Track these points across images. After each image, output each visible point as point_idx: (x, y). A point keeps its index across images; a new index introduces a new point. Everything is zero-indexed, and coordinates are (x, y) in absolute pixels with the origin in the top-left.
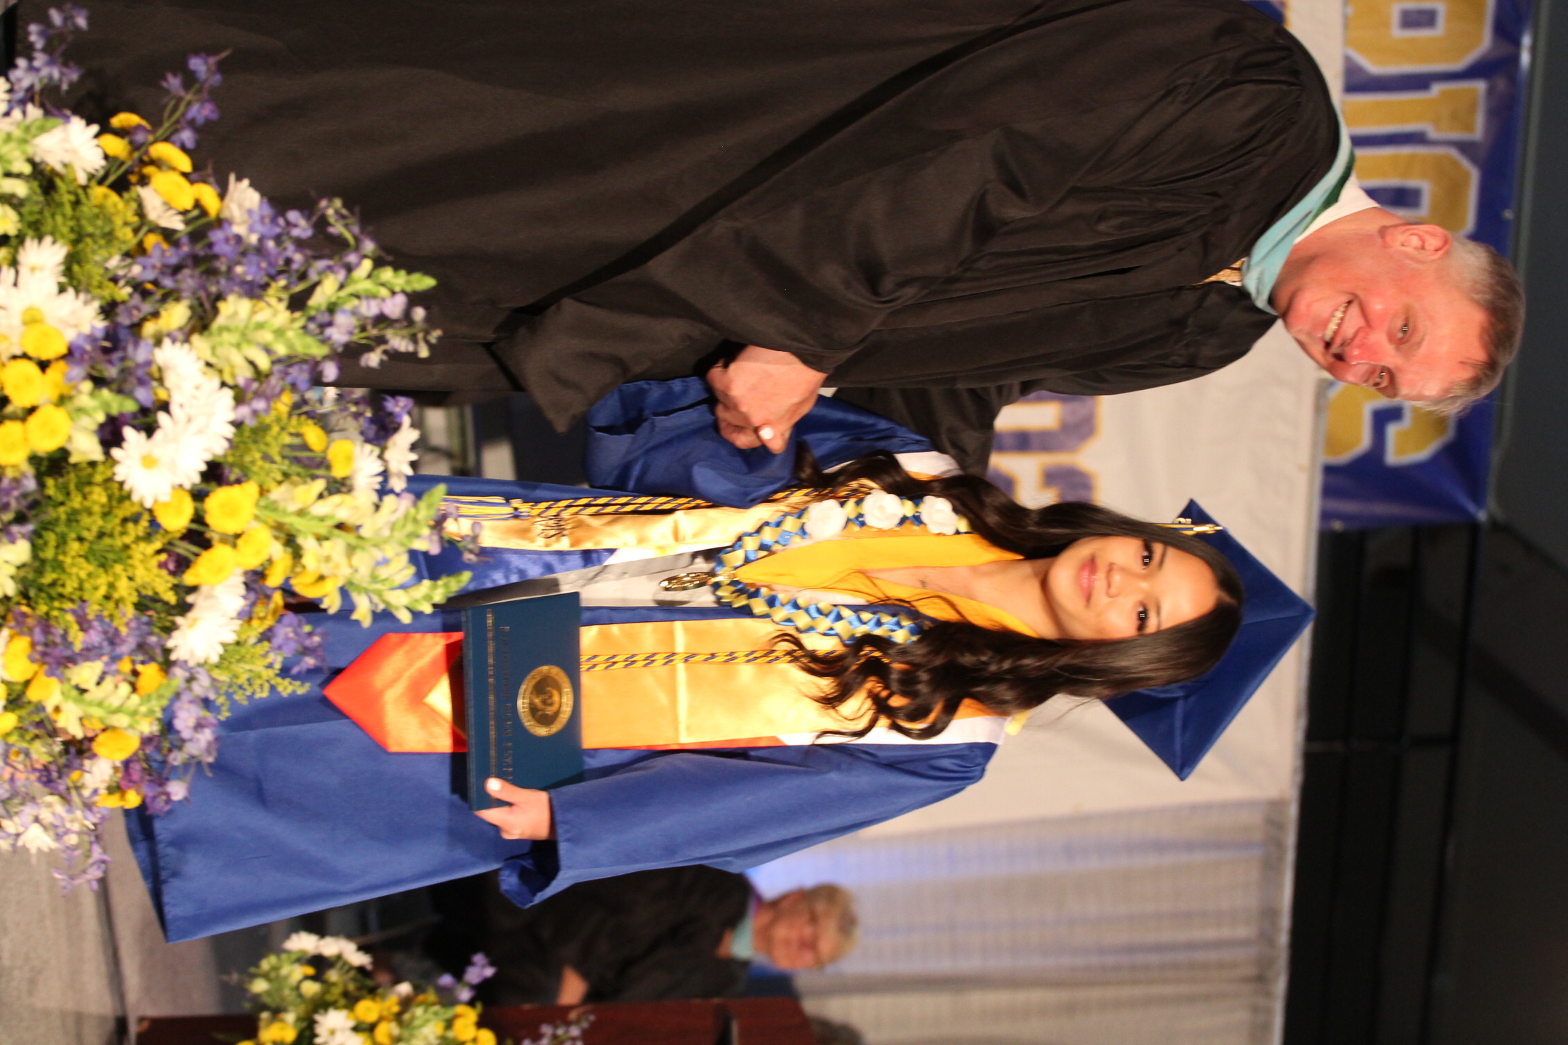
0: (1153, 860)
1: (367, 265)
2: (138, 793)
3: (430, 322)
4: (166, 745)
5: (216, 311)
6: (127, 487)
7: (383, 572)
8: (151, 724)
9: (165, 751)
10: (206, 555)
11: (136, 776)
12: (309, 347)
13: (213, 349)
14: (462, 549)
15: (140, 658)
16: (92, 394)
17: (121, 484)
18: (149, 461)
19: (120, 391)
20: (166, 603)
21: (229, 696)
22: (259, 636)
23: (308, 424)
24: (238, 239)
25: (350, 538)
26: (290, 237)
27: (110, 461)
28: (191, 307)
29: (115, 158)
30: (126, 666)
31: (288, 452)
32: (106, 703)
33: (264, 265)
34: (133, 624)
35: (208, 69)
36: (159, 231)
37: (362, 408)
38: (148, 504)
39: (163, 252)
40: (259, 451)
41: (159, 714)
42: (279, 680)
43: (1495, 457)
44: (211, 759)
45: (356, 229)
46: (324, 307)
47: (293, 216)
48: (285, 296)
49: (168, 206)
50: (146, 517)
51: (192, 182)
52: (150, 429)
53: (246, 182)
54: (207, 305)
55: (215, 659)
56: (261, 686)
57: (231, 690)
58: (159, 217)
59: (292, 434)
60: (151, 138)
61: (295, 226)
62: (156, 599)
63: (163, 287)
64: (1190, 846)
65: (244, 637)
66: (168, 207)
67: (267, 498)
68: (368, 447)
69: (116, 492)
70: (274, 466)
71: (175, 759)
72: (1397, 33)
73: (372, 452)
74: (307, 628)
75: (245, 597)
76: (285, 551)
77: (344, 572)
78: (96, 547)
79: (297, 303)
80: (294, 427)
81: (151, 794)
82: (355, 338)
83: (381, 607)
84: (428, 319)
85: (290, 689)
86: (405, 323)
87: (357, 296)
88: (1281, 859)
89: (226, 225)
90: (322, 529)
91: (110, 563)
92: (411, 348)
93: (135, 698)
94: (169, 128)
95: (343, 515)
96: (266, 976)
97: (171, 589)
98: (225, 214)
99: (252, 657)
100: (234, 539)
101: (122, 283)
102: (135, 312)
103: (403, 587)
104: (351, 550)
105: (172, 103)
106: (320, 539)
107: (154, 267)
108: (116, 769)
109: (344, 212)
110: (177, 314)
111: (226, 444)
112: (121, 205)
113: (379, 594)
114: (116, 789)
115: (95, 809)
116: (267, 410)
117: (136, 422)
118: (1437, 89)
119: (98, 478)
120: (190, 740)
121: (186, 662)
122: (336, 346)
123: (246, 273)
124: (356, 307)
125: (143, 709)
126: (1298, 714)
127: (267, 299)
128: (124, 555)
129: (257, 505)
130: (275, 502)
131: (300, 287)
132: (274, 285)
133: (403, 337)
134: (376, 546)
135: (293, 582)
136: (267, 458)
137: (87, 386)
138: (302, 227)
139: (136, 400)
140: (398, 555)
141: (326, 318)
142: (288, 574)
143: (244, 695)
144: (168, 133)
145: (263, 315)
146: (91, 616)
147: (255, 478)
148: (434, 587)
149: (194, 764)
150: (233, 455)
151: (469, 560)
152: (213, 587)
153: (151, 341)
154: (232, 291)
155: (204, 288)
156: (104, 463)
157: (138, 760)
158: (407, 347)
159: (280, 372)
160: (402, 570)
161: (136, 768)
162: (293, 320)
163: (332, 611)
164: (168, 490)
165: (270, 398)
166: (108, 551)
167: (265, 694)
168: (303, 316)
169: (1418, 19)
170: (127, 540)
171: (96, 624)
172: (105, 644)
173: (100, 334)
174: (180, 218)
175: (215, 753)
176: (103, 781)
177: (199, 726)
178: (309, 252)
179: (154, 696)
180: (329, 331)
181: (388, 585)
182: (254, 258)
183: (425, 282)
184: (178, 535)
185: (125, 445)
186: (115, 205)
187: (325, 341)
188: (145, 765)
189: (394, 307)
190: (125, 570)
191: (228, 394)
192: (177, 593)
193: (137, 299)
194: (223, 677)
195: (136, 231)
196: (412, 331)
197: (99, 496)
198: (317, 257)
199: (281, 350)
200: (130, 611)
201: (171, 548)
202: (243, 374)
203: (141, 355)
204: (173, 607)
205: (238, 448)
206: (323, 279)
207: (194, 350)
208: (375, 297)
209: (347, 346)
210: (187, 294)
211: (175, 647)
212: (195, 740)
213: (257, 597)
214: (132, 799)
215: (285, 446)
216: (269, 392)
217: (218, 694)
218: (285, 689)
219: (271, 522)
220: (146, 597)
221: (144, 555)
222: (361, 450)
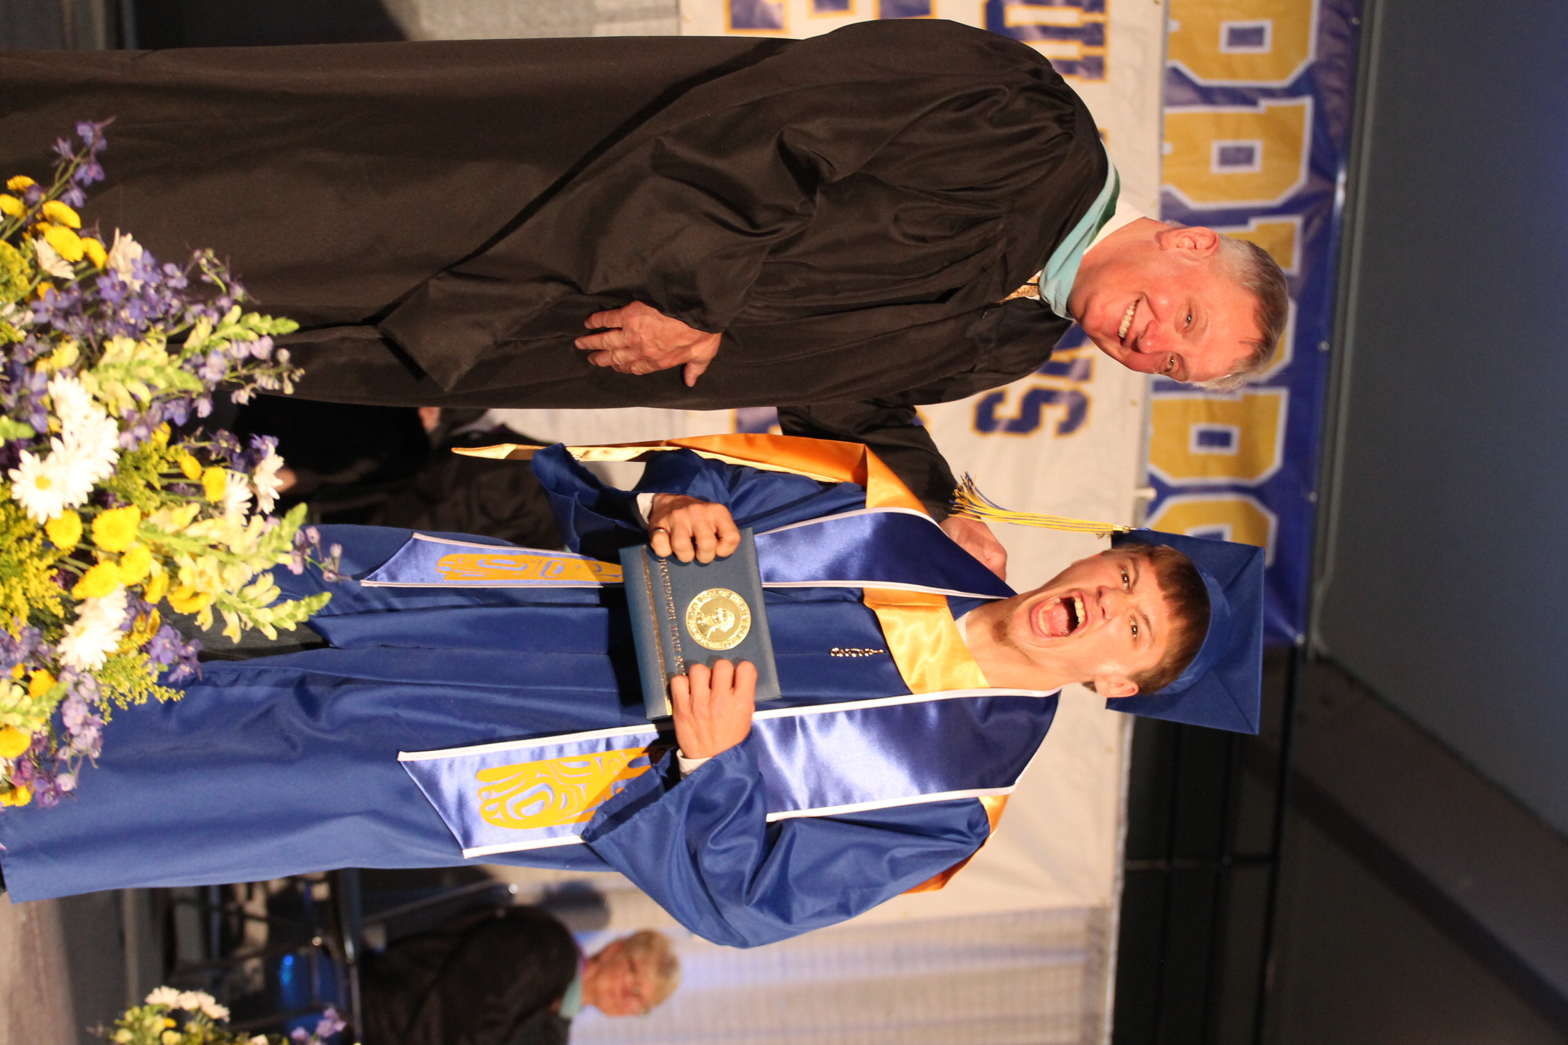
0: (978, 966)
1: (237, 310)
2: (28, 789)
3: (295, 362)
4: (54, 744)
5: (102, 350)
6: (22, 505)
7: (251, 592)
8: (41, 726)
9: (55, 749)
10: (93, 572)
11: (27, 774)
12: (186, 382)
13: (100, 384)
14: (323, 569)
15: (32, 664)
18: (42, 482)
19: (18, 420)
20: (56, 616)
21: (111, 702)
22: (139, 649)
23: (185, 455)
24: (124, 285)
25: (223, 557)
26: (168, 288)
27: (8, 483)
28: (80, 348)
29: (11, 216)
30: (19, 673)
31: (165, 481)
32: (2, 704)
33: (146, 309)
34: (26, 633)
35: (95, 136)
36: (51, 281)
37: (232, 442)
38: (42, 521)
39: (56, 297)
40: (141, 477)
41: (48, 715)
42: (156, 687)
43: (1319, 591)
44: (96, 755)
45: (227, 277)
46: (198, 351)
47: (170, 268)
48: (164, 339)
49: (61, 257)
50: (40, 535)
51: (81, 237)
52: (44, 452)
53: (130, 237)
54: (95, 346)
55: (99, 666)
56: (140, 694)
57: (113, 697)
58: (53, 266)
59: (168, 462)
60: (43, 197)
61: (172, 277)
62: (46, 612)
63: (55, 329)
64: (1014, 952)
65: (126, 647)
66: (59, 258)
67: (148, 522)
68: (238, 475)
69: (13, 514)
70: (154, 495)
71: (64, 754)
72: (1216, 169)
73: (242, 479)
74: (182, 644)
75: (127, 612)
76: (163, 570)
77: (217, 590)
79: (175, 344)
80: (173, 457)
81: (41, 791)
82: (228, 376)
83: (250, 625)
85: (166, 697)
86: (271, 364)
87: (229, 340)
88: (1102, 965)
89: (112, 274)
90: (197, 550)
91: (7, 575)
92: (277, 386)
93: (27, 698)
94: (60, 187)
95: (214, 537)
96: (131, 1028)
97: (60, 604)
98: (112, 264)
99: (133, 667)
100: (118, 557)
102: (30, 351)
103: (271, 606)
104: (222, 565)
105: (62, 166)
106: (194, 557)
107: (47, 310)
108: (7, 768)
109: (216, 261)
110: (68, 353)
111: (111, 469)
112: (18, 255)
113: (249, 613)
114: (9, 787)
116: (148, 437)
117: (31, 449)
118: (1255, 224)
120: (78, 736)
121: (73, 667)
122: (210, 384)
123: (129, 318)
124: (227, 350)
125: (35, 709)
126: (1118, 824)
127: (149, 340)
128: (19, 570)
129: (138, 527)
130: (154, 525)
131: (175, 331)
132: (152, 330)
133: (270, 376)
134: (244, 562)
135: (170, 598)
136: (149, 486)
138: (178, 278)
139: (32, 427)
140: (265, 572)
141: (201, 360)
142: (166, 591)
144: (59, 192)
145: (145, 353)
147: (136, 502)
148: (299, 607)
149: (81, 760)
150: (118, 480)
152: (98, 599)
153: (45, 377)
154: (118, 332)
155: (92, 330)
157: (29, 760)
158: (273, 386)
159: (159, 406)
160: (268, 591)
161: (27, 766)
162: (170, 363)
163: (205, 628)
164: (61, 508)
165: (151, 429)
166: (4, 566)
167: (144, 701)
168: (179, 357)
169: (1237, 157)
170: (22, 556)
172: (2, 650)
174: (71, 268)
177: (86, 724)
178: (184, 298)
179: (45, 697)
180: (202, 371)
182: (137, 303)
183: (290, 326)
184: (68, 553)
185: (21, 466)
186: (13, 255)
187: (202, 378)
188: (35, 764)
189: (262, 349)
190: (18, 583)
191: (113, 424)
192: (64, 606)
193: (32, 339)
194: (107, 685)
195: (31, 281)
196: (277, 370)
198: (194, 302)
199: (161, 384)
200: (23, 622)
201: (61, 566)
202: (127, 406)
203: (36, 384)
204: (63, 619)
205: (121, 473)
206: (198, 321)
207: (83, 386)
208: (244, 340)
209: (219, 384)
210: (78, 336)
211: (64, 653)
212: (82, 736)
213: (138, 612)
214: (23, 797)
215: (163, 476)
216: (149, 420)
217: (101, 700)
218: (162, 696)
219: (150, 542)
220: (39, 609)
221: (37, 569)
222: (233, 476)
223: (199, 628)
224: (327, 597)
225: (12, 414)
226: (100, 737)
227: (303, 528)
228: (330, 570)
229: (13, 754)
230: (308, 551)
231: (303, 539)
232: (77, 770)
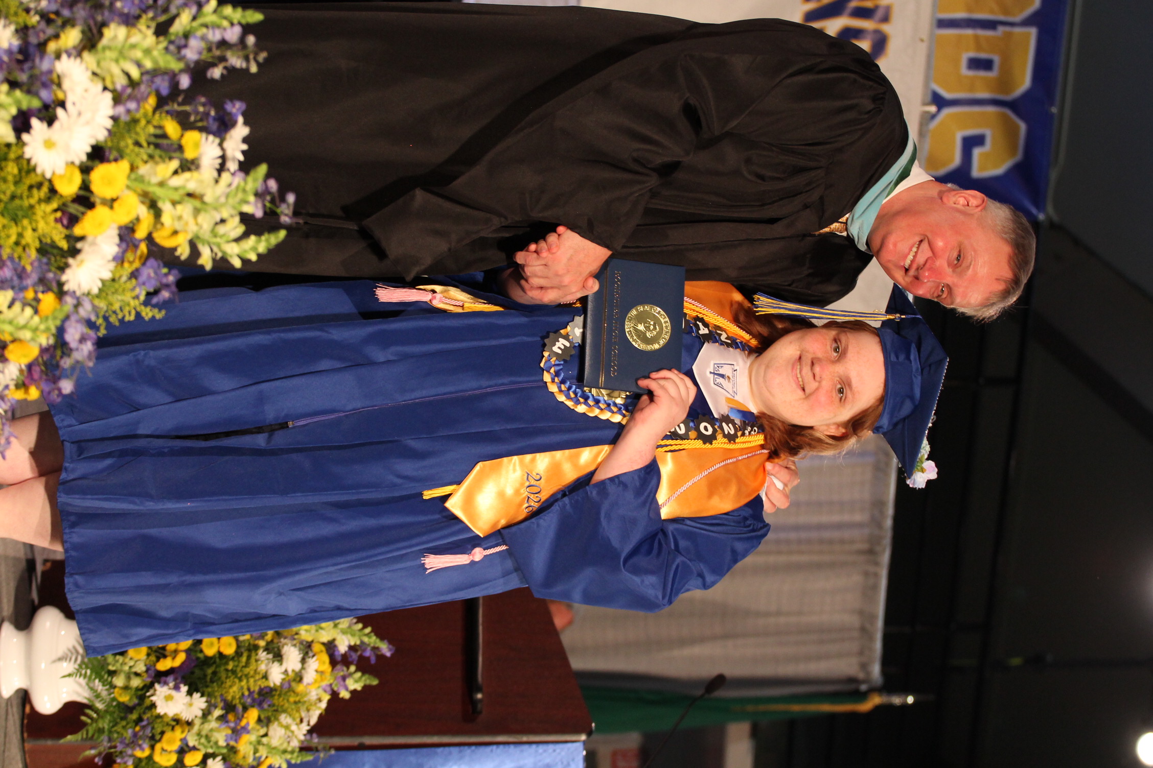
2: (37, 388)
3: (259, 47)
4: (59, 353)
5: (101, 35)
6: (33, 163)
7: (221, 229)
8: (48, 339)
9: (58, 358)
10: (91, 215)
11: (36, 375)
12: (169, 62)
13: (98, 63)
14: (279, 213)
15: (41, 288)
16: (8, 93)
17: (29, 161)
18: (49, 144)
19: (29, 92)
20: (61, 249)
21: (106, 318)
22: (129, 275)
23: (167, 120)
25: (197, 203)
27: (21, 144)
28: (83, 32)
30: (30, 294)
31: (153, 139)
32: (15, 322)
33: (137, 2)
34: (36, 264)
37: (207, 108)
38: (48, 176)
40: (131, 137)
41: (54, 330)
42: (143, 307)
43: (1053, 176)
44: (91, 364)
46: (181, 34)
48: (153, 25)
50: (46, 185)
52: (50, 121)
54: (95, 31)
55: (95, 291)
56: (130, 313)
57: (107, 315)
59: (155, 127)
62: (53, 245)
63: (63, 16)
65: (117, 276)
67: (136, 173)
68: (211, 138)
69: (25, 166)
70: (142, 150)
71: (65, 363)
73: (213, 142)
74: (165, 270)
75: (119, 246)
76: (149, 212)
77: (192, 229)
78: (10, 206)
79: (162, 30)
80: (157, 121)
81: (47, 389)
82: (205, 56)
83: (220, 255)
84: (257, 44)
85: (150, 315)
86: (240, 47)
87: (206, 26)
90: (176, 197)
91: (20, 217)
92: (244, 65)
93: (36, 319)
95: (192, 186)
97: (64, 238)
99: (124, 290)
100: (111, 203)
101: (32, 13)
102: (41, 34)
103: (237, 240)
104: (197, 212)
106: (174, 203)
108: (21, 371)
110: (72, 37)
111: (106, 133)
113: (219, 246)
114: (22, 385)
115: (6, 399)
116: (138, 110)
117: (41, 115)
119: (12, 155)
120: (77, 349)
121: (74, 292)
122: (189, 62)
123: (123, 7)
124: (205, 34)
125: (42, 327)
127: (139, 26)
128: (30, 213)
129: (129, 177)
130: (141, 176)
131: (163, 18)
132: (144, 17)
133: (238, 57)
134: (216, 209)
135: (155, 235)
136: (138, 144)
137: (5, 87)
139: (40, 98)
140: (232, 216)
141: (183, 42)
142: (151, 228)
143: (117, 317)
145: (136, 38)
146: (5, 257)
147: (128, 158)
148: (259, 242)
149: (79, 368)
150: (112, 141)
151: (285, 221)
152: (95, 237)
153: (53, 56)
154: (113, 20)
155: (94, 18)
156: (17, 144)
157: (39, 365)
158: (241, 63)
159: (147, 81)
160: (236, 228)
161: (36, 370)
162: (158, 43)
163: (183, 258)
164: (63, 165)
165: (140, 100)
166: (18, 209)
167: (132, 318)
168: (165, 40)
170: (33, 201)
171: (9, 263)
172: (15, 278)
173: (15, 49)
175: (94, 360)
176: (13, 380)
177: (83, 340)
179: (50, 317)
180: (184, 52)
181: (225, 239)
183: (255, 17)
184: (70, 199)
185: (32, 131)
187: (181, 58)
188: (43, 368)
189: (233, 34)
190: (31, 223)
191: (108, 96)
192: (68, 242)
193: (43, 25)
194: (102, 304)
196: (245, 52)
197: (12, 169)
199: (148, 64)
200: (33, 254)
201: (64, 208)
202: (121, 82)
203: (45, 65)
204: (66, 252)
205: (115, 136)
206: (181, 12)
207: (84, 63)
208: (219, 27)
209: (197, 63)
210: (80, 22)
211: (67, 281)
212: (80, 350)
213: (128, 246)
214: (34, 393)
215: (150, 135)
216: (139, 96)
217: (98, 317)
218: (147, 314)
219: (139, 191)
220: (46, 244)
221: (44, 212)
222: (207, 139)
223: (178, 257)
224: (282, 234)
225: (25, 88)
226: (95, 350)
227: (265, 181)
228: (286, 214)
229: (25, 361)
230: (268, 198)
231: (264, 188)
232: (75, 377)
